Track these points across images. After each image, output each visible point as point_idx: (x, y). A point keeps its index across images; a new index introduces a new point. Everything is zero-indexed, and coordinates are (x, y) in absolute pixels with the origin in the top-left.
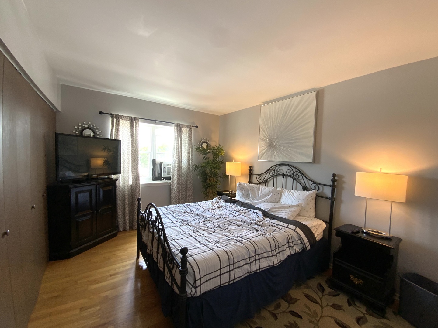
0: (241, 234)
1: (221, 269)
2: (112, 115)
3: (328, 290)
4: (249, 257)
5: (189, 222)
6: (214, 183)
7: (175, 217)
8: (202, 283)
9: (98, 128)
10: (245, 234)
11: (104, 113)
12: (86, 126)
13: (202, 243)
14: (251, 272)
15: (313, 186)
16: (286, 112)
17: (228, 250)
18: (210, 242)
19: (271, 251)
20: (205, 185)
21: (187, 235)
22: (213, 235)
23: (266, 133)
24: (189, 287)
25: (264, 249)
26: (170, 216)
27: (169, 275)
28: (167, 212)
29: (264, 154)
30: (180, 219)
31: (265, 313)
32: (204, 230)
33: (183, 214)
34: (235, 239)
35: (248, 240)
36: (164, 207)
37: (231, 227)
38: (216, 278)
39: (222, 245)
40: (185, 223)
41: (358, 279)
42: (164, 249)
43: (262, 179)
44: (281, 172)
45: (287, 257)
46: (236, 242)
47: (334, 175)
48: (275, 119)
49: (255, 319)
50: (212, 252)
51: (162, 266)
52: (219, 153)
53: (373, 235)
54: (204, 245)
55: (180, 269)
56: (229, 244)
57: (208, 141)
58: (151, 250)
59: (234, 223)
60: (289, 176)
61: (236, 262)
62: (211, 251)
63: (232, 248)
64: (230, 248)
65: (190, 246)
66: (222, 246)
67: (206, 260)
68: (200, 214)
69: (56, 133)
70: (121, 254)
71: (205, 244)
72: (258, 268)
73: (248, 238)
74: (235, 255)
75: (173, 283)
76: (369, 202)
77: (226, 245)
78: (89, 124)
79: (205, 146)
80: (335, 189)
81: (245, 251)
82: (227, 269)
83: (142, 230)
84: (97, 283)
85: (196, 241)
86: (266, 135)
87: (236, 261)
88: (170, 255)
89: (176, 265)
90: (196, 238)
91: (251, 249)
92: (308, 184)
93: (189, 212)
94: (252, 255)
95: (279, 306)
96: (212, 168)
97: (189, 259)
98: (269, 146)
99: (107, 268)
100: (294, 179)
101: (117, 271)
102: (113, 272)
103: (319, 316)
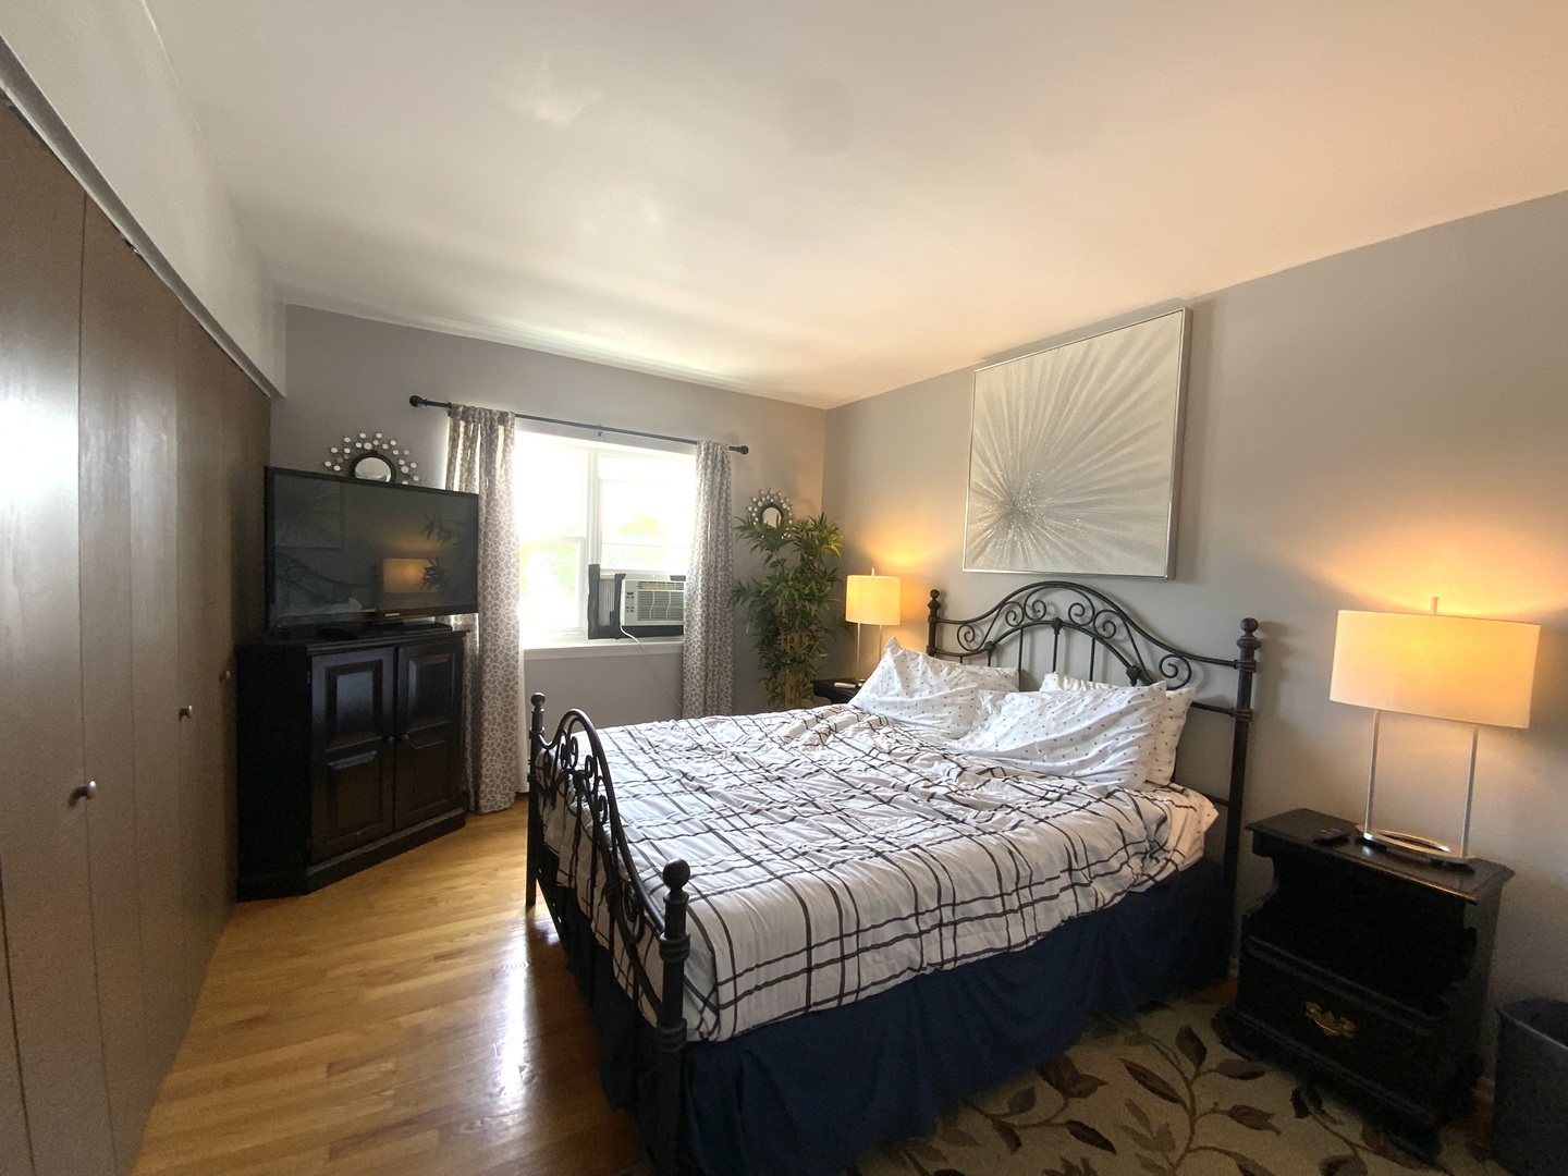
0: (889, 829)
1: (809, 949)
2: (451, 409)
3: (1217, 1053)
4: (917, 914)
5: (705, 783)
6: (801, 651)
7: (658, 765)
8: (739, 994)
9: (406, 452)
10: (903, 832)
11: (426, 403)
12: (368, 446)
13: (748, 853)
14: (921, 968)
15: (1170, 665)
16: (1069, 392)
17: (838, 882)
18: (777, 853)
19: (1002, 895)
20: (772, 656)
21: (694, 824)
22: (787, 830)
23: (996, 467)
24: (694, 1003)
25: (972, 885)
26: (641, 759)
27: (626, 960)
28: (631, 744)
29: (986, 546)
30: (674, 771)
31: (975, 1123)
32: (757, 812)
33: (688, 754)
34: (868, 847)
35: (915, 850)
36: (621, 728)
37: (852, 804)
38: (794, 979)
39: (818, 863)
40: (695, 783)
41: (1337, 1016)
42: (612, 868)
43: (979, 639)
44: (1049, 614)
45: (1063, 921)
46: (870, 857)
47: (1250, 625)
48: (1026, 416)
49: (937, 1143)
50: (782, 887)
51: (605, 930)
52: (821, 543)
53: (1401, 853)
54: (752, 860)
55: (662, 937)
56: (843, 862)
57: (785, 502)
58: (571, 877)
59: (868, 792)
60: (1078, 627)
61: (869, 925)
62: (776, 883)
63: (856, 877)
64: (846, 874)
65: (704, 862)
66: (817, 868)
67: (758, 915)
68: (746, 756)
69: (266, 469)
70: (474, 887)
71: (758, 859)
72: (949, 954)
73: (915, 846)
74: (862, 902)
75: (640, 989)
76: (1386, 727)
77: (832, 866)
78: (375, 438)
79: (771, 518)
80: (1255, 676)
81: (902, 889)
82: (832, 951)
83: (545, 805)
84: (390, 982)
85: (727, 849)
86: (996, 476)
87: (866, 924)
88: (633, 891)
89: (650, 925)
90: (727, 836)
91: (925, 882)
92: (1150, 657)
93: (708, 749)
94: (925, 904)
95: (1027, 1101)
96: (796, 597)
97: (698, 906)
98: (1005, 516)
99: (427, 934)
100: (1096, 637)
101: (459, 943)
102: (444, 947)
103: (1181, 1150)
